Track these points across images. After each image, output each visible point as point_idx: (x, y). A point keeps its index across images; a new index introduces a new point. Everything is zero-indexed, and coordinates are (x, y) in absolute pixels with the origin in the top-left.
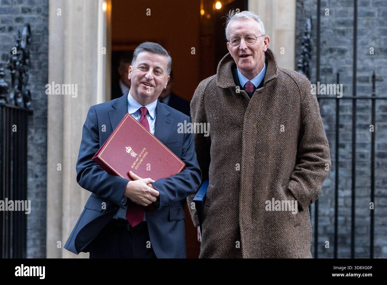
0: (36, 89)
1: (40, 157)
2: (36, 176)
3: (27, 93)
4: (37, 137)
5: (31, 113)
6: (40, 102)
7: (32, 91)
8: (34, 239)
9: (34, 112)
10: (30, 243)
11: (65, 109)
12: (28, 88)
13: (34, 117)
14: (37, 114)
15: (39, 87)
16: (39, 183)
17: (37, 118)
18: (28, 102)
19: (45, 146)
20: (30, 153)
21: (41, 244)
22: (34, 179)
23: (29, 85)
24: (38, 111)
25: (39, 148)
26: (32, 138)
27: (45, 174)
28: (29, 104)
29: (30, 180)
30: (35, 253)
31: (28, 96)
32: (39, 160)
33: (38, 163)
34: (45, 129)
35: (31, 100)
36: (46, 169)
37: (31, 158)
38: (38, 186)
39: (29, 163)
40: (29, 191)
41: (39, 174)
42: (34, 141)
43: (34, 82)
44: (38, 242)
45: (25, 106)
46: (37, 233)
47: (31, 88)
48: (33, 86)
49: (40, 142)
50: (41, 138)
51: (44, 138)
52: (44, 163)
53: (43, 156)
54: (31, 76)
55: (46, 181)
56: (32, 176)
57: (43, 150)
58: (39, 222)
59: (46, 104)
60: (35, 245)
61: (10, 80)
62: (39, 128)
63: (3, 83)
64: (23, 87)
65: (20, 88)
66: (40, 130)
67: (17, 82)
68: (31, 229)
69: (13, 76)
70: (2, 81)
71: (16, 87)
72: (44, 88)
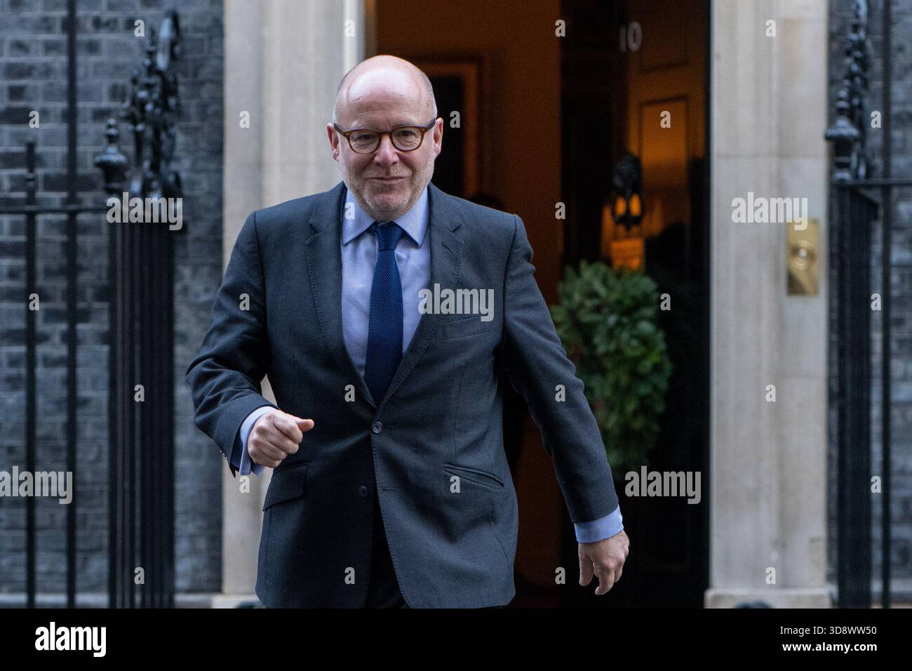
0: (194, 169)
3: (171, 178)
4: (197, 286)
6: (203, 200)
7: (183, 175)
8: (192, 537)
9: (190, 228)
10: (182, 546)
12: (174, 166)
13: (190, 237)
14: (197, 230)
15: (201, 165)
17: (198, 239)
20: (180, 327)
21: (209, 549)
23: (178, 160)
24: (200, 224)
25: (203, 314)
26: (185, 290)
29: (181, 391)
30: (195, 570)
34: (217, 268)
35: (182, 195)
37: (184, 338)
39: (179, 350)
40: (178, 419)
42: (191, 298)
43: (189, 152)
44: (202, 544)
46: (200, 522)
47: (182, 167)
48: (186, 163)
49: (204, 298)
50: (207, 290)
54: (181, 139)
59: (220, 205)
60: (194, 552)
61: (131, 148)
62: (203, 264)
63: (114, 155)
64: (163, 165)
65: (155, 167)
66: (205, 270)
67: (147, 152)
68: (186, 513)
69: (138, 137)
70: (112, 149)
71: (146, 164)
72: (212, 166)
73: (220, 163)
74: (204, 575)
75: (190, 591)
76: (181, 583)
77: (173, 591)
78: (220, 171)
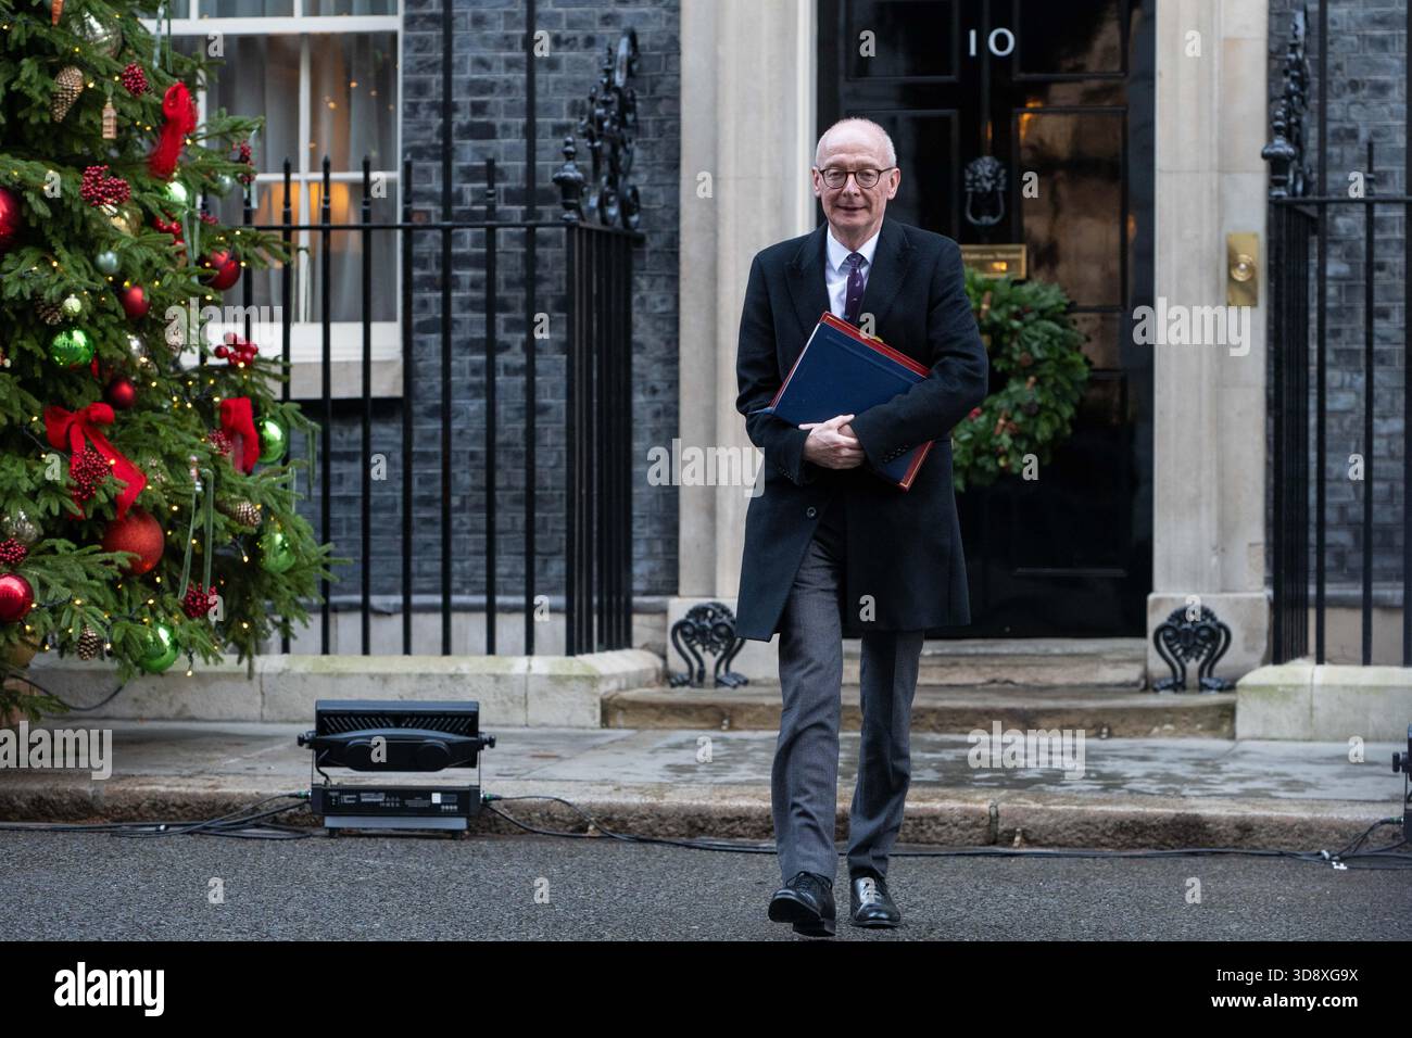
0: (650, 183)
1: (662, 344)
2: (654, 391)
3: (629, 192)
4: (655, 297)
5: (640, 241)
6: (659, 213)
7: (640, 189)
8: (649, 540)
9: (648, 240)
10: (639, 550)
11: (721, 231)
12: (631, 181)
13: (648, 249)
14: (654, 243)
15: (658, 179)
16: (660, 406)
17: (654, 252)
18: (632, 214)
19: (673, 319)
20: (637, 337)
21: (665, 553)
22: (649, 398)
23: (635, 174)
24: (656, 236)
25: (660, 324)
26: (643, 300)
27: (674, 384)
28: (634, 219)
29: (639, 399)
30: (652, 573)
31: (631, 200)
32: (661, 352)
33: (657, 360)
34: (674, 279)
35: (639, 209)
36: (677, 373)
37: (641, 346)
38: (657, 414)
39: (636, 359)
40: (635, 426)
41: (659, 385)
42: (648, 308)
43: (645, 165)
44: (659, 547)
45: (626, 223)
46: (656, 526)
47: (640, 180)
48: (644, 177)
49: (661, 308)
50: (663, 301)
51: (671, 299)
52: (672, 360)
53: (668, 343)
54: (638, 153)
55: (677, 402)
56: (643, 392)
57: (668, 328)
58: (661, 500)
59: (676, 218)
60: (650, 555)
61: (588, 164)
62: (660, 276)
63: (571, 172)
64: (620, 179)
65: (612, 182)
66: (661, 281)
67: (605, 167)
68: (643, 517)
69: (596, 153)
70: (570, 166)
71: (604, 179)
72: (669, 181)
73: (677, 177)
74: (660, 578)
75: (646, 593)
76: (638, 585)
77: (630, 594)
78: (676, 185)
